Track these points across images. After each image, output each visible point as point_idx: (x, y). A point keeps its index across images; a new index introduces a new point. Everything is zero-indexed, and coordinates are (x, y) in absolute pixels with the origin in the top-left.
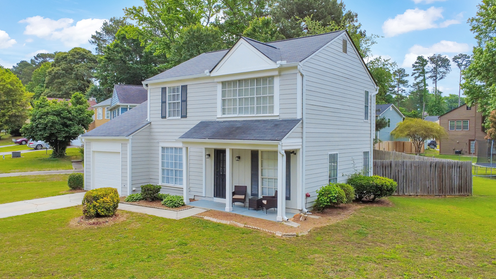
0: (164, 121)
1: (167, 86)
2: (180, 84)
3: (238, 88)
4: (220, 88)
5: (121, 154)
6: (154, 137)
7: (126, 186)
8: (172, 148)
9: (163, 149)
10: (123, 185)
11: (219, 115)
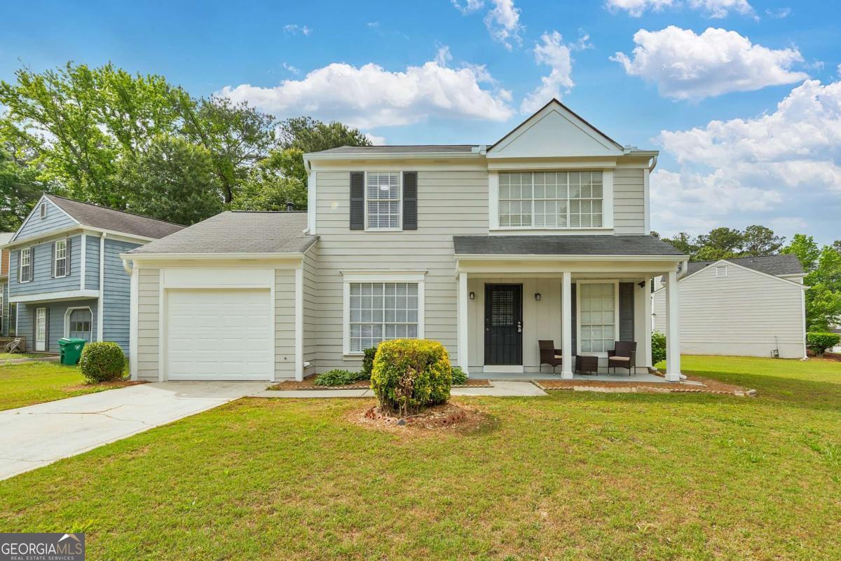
0: (357, 235)
1: (365, 169)
3: (533, 185)
4: (494, 181)
5: (273, 291)
6: (328, 265)
7: (289, 358)
8: (378, 286)
9: (354, 286)
10: (281, 359)
11: (493, 226)
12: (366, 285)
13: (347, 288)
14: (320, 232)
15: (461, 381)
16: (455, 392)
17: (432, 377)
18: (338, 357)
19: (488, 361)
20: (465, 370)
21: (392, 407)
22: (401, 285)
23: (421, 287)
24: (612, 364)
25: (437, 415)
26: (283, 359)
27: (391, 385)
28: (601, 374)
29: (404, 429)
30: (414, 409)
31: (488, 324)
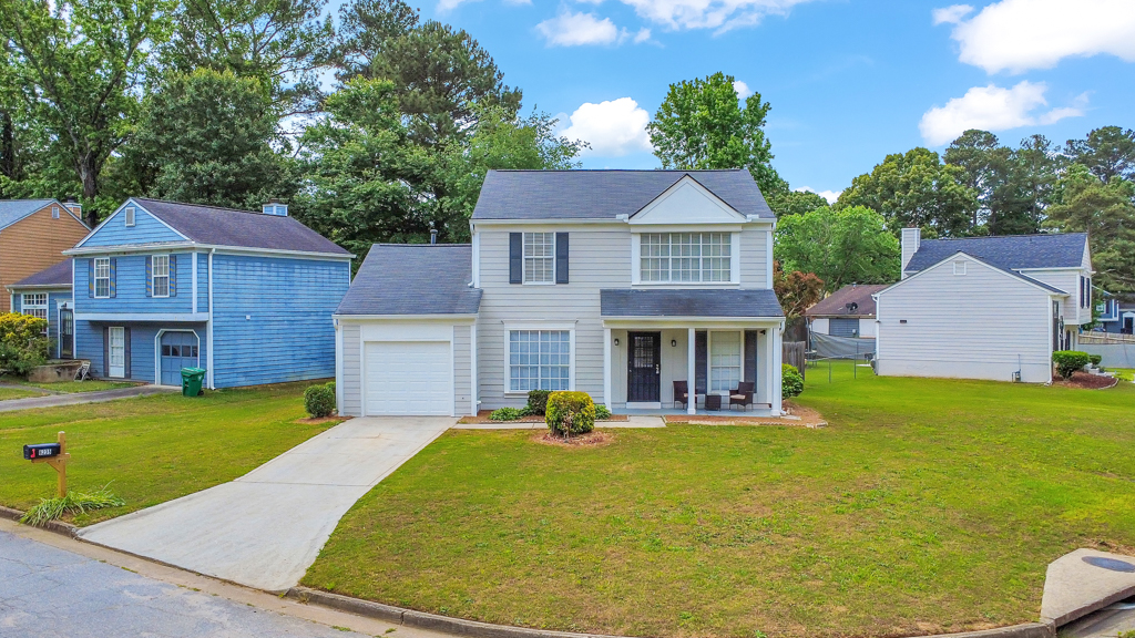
0: (515, 288)
1: (523, 231)
2: (555, 230)
3: (670, 244)
4: (636, 242)
5: (452, 343)
6: (490, 315)
7: (466, 398)
8: (535, 333)
9: (513, 333)
10: (460, 398)
11: (636, 281)
12: (524, 333)
13: (507, 335)
14: (484, 285)
15: (605, 416)
16: (598, 425)
17: (583, 416)
18: (500, 395)
19: (630, 399)
20: (609, 408)
21: (559, 433)
22: (554, 333)
23: (572, 334)
24: (733, 401)
25: (586, 438)
26: (461, 399)
27: (559, 420)
28: (724, 410)
29: (568, 445)
30: (572, 434)
31: (631, 366)
